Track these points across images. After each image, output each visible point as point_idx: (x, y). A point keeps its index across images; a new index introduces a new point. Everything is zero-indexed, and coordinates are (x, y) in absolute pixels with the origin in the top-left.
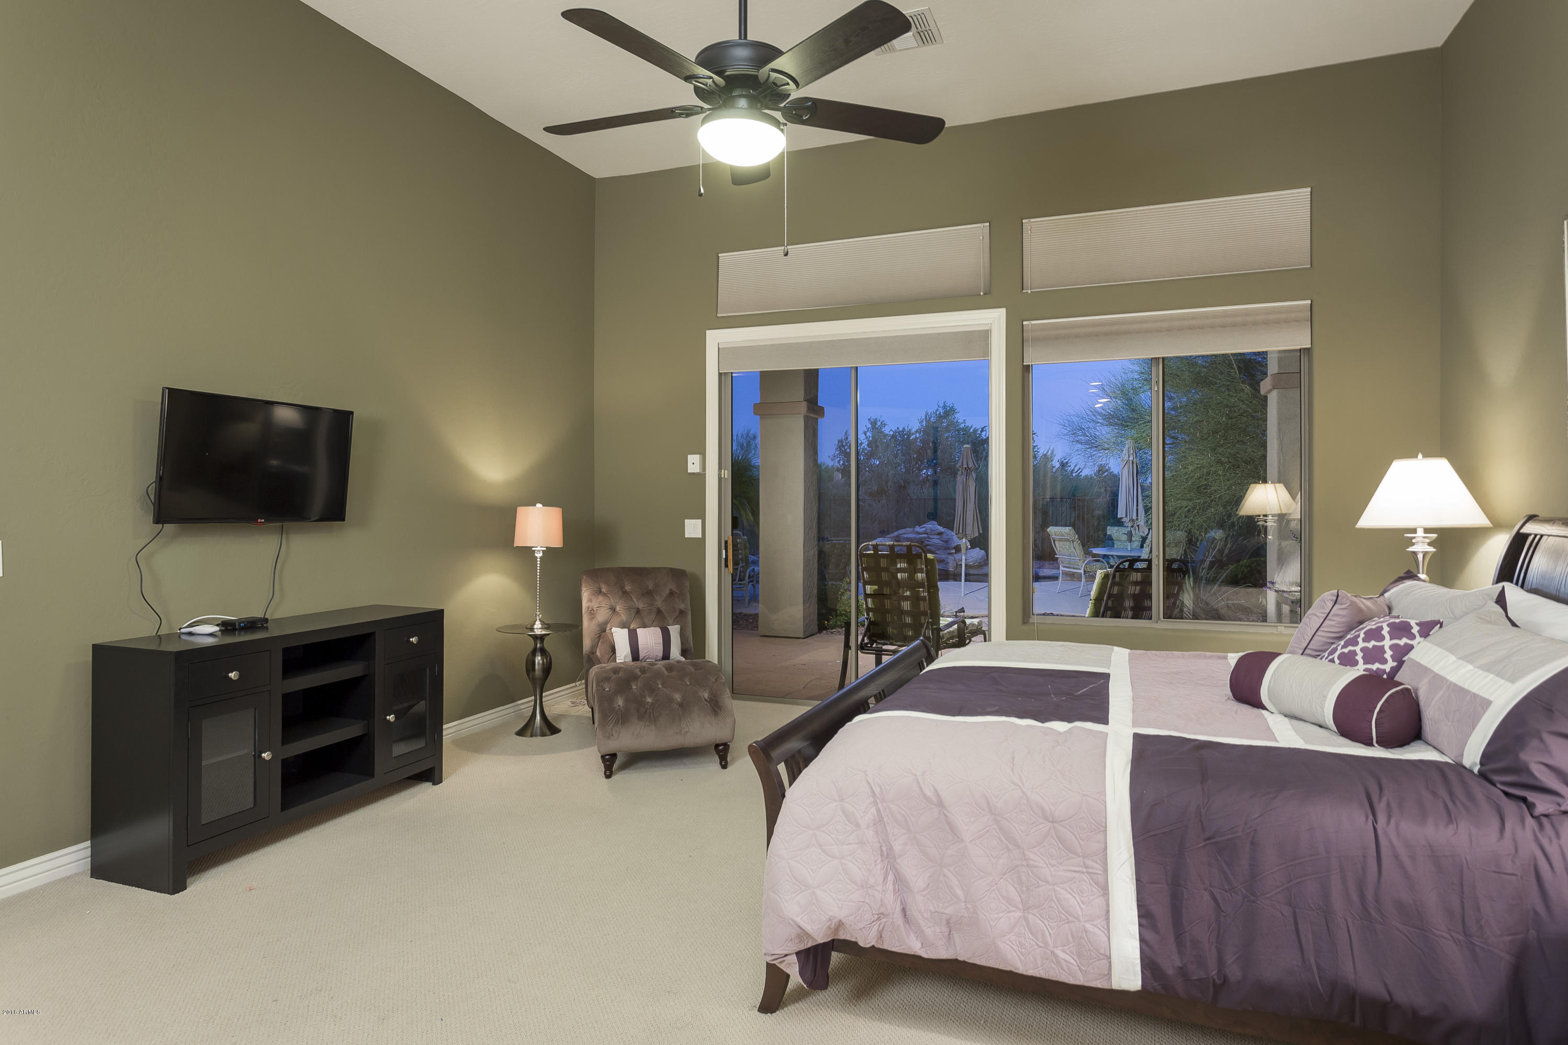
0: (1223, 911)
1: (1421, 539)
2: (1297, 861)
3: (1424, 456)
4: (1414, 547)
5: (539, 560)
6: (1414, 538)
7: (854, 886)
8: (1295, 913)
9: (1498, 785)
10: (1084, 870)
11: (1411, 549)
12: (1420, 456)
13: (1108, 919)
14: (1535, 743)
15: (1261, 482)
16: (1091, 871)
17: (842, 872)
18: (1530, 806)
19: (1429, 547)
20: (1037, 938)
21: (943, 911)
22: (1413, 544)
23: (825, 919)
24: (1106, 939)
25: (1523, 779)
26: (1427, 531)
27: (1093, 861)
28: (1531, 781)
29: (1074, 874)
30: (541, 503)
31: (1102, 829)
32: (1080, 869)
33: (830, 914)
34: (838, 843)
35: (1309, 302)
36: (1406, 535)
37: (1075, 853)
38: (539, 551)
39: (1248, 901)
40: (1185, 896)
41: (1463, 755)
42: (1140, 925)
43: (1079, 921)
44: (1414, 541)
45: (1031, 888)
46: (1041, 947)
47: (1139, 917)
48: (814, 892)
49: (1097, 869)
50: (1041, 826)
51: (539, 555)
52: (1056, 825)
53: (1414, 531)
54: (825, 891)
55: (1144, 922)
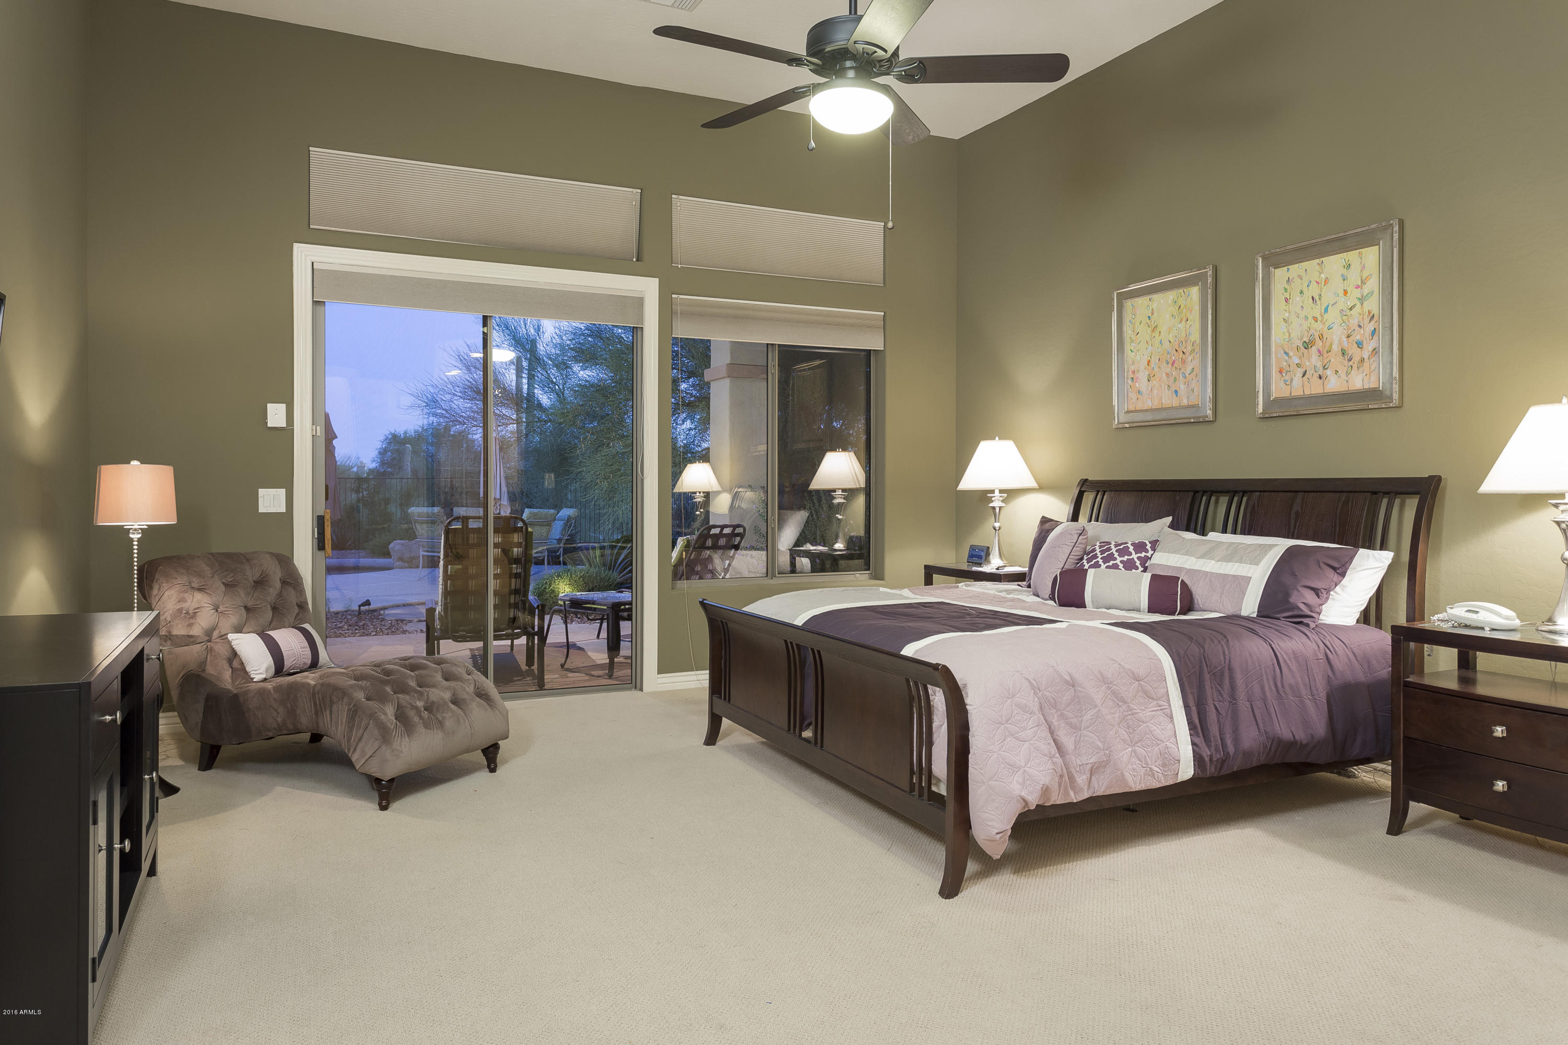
0: (1221, 715)
1: (998, 497)
2: (1249, 675)
3: (999, 439)
4: (993, 503)
5: (135, 543)
6: (994, 497)
7: (1047, 758)
8: (1251, 705)
9: (1282, 619)
10: (1159, 708)
11: (991, 505)
12: (997, 438)
13: (1176, 737)
14: (1295, 592)
15: (701, 461)
16: (1162, 708)
17: (1034, 750)
18: (1307, 625)
19: (1001, 503)
20: (1142, 762)
21: (1088, 762)
22: (993, 501)
23: (1039, 788)
24: (1177, 750)
25: (1296, 613)
26: (1001, 491)
27: (1162, 701)
28: (1303, 613)
29: (1154, 713)
30: (139, 461)
31: (1164, 679)
32: (1156, 709)
33: (1042, 783)
34: (1022, 730)
35: (883, 314)
36: (988, 495)
37: (1153, 699)
38: (135, 530)
39: (1232, 704)
40: (1208, 710)
41: (1241, 610)
42: (1191, 735)
43: (1163, 742)
44: (993, 499)
45: (1135, 729)
46: (1144, 767)
47: (1189, 730)
48: (1024, 770)
49: (1165, 706)
50: (1134, 685)
51: (135, 536)
52: (1141, 682)
53: (993, 492)
54: (1030, 768)
55: (1192, 732)
